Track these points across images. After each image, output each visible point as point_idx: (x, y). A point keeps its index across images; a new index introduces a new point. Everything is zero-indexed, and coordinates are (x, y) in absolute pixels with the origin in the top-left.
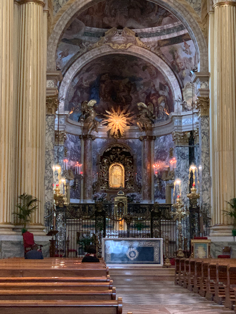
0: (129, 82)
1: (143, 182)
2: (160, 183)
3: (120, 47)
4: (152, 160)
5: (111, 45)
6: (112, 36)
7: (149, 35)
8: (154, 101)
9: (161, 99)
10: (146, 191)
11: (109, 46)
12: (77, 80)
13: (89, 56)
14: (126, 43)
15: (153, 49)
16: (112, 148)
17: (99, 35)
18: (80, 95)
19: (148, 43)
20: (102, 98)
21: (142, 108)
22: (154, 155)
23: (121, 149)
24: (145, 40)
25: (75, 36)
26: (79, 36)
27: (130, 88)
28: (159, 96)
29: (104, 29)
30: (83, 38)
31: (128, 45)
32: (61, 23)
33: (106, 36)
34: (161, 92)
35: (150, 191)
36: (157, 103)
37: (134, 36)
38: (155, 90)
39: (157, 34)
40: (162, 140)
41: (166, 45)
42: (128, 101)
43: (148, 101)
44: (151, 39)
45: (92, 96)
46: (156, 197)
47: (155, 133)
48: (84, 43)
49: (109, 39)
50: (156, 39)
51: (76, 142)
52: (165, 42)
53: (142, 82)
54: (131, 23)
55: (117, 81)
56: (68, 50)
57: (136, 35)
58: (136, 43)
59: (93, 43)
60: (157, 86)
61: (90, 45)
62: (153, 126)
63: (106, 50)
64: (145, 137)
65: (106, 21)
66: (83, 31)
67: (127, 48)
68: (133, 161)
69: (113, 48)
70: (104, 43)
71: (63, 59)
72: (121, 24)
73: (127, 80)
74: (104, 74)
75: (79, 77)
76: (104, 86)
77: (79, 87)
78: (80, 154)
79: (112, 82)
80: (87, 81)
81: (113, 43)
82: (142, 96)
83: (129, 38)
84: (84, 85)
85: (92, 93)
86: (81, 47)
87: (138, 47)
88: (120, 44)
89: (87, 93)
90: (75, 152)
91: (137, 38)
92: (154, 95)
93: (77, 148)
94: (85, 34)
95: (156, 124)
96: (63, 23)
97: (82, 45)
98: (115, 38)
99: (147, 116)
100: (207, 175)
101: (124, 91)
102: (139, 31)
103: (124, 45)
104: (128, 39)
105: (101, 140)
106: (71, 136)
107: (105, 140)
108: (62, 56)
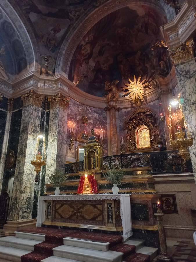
0: (141, 54)
27: (144, 60)
45: (114, 77)
48: (71, 13)
51: (100, 114)
55: (132, 58)
61: (77, 13)
68: (155, 120)
74: (119, 54)
77: (98, 70)
79: (128, 60)
80: (106, 65)
84: (104, 68)
85: (114, 75)
90: (100, 121)
93: (102, 119)
101: (140, 65)
105: (126, 109)
106: (93, 109)
107: (129, 109)
108: (55, 32)
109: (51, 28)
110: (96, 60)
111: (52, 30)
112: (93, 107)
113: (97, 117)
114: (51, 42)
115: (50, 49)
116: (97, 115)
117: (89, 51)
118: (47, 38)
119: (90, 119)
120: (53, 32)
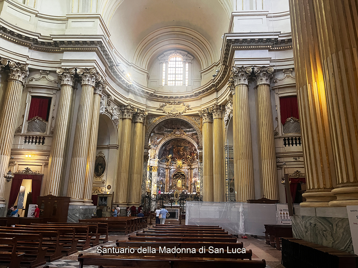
1: (189, 185)
2: (195, 186)
3: (178, 136)
4: (192, 177)
5: (175, 135)
7: (189, 131)
8: (193, 155)
9: (195, 154)
10: (189, 189)
12: (164, 148)
13: (167, 139)
15: (190, 137)
16: (178, 173)
17: (170, 132)
19: (189, 134)
20: (174, 154)
21: (189, 157)
22: (193, 175)
23: (181, 173)
24: (187, 133)
25: (162, 132)
26: (163, 132)
27: (184, 150)
28: (195, 153)
29: (172, 130)
30: (165, 133)
31: (181, 135)
32: (150, 129)
33: (173, 132)
34: (195, 152)
35: (191, 189)
36: (194, 155)
38: (193, 151)
39: (191, 131)
40: (195, 170)
41: (194, 135)
42: (184, 155)
43: (191, 155)
44: (189, 133)
45: (170, 153)
46: (193, 191)
47: (193, 167)
49: (175, 133)
50: (191, 133)
51: (163, 171)
52: (194, 134)
53: (188, 148)
54: (182, 127)
55: (179, 148)
56: (159, 137)
57: (184, 132)
58: (184, 135)
59: (169, 135)
60: (194, 150)
62: (192, 164)
63: (173, 137)
64: (189, 169)
65: (173, 126)
66: (165, 130)
68: (185, 177)
70: (173, 134)
72: (179, 127)
73: (183, 147)
77: (165, 150)
78: (165, 175)
80: (168, 148)
82: (188, 153)
83: (182, 132)
89: (168, 152)
90: (163, 174)
92: (193, 153)
94: (166, 131)
95: (193, 164)
96: (151, 129)
97: (165, 135)
98: (177, 132)
99: (190, 161)
100: (202, 185)
101: (182, 151)
102: (185, 130)
106: (161, 168)
107: (175, 169)
108: (157, 139)
115: (154, 146)
118: (154, 141)
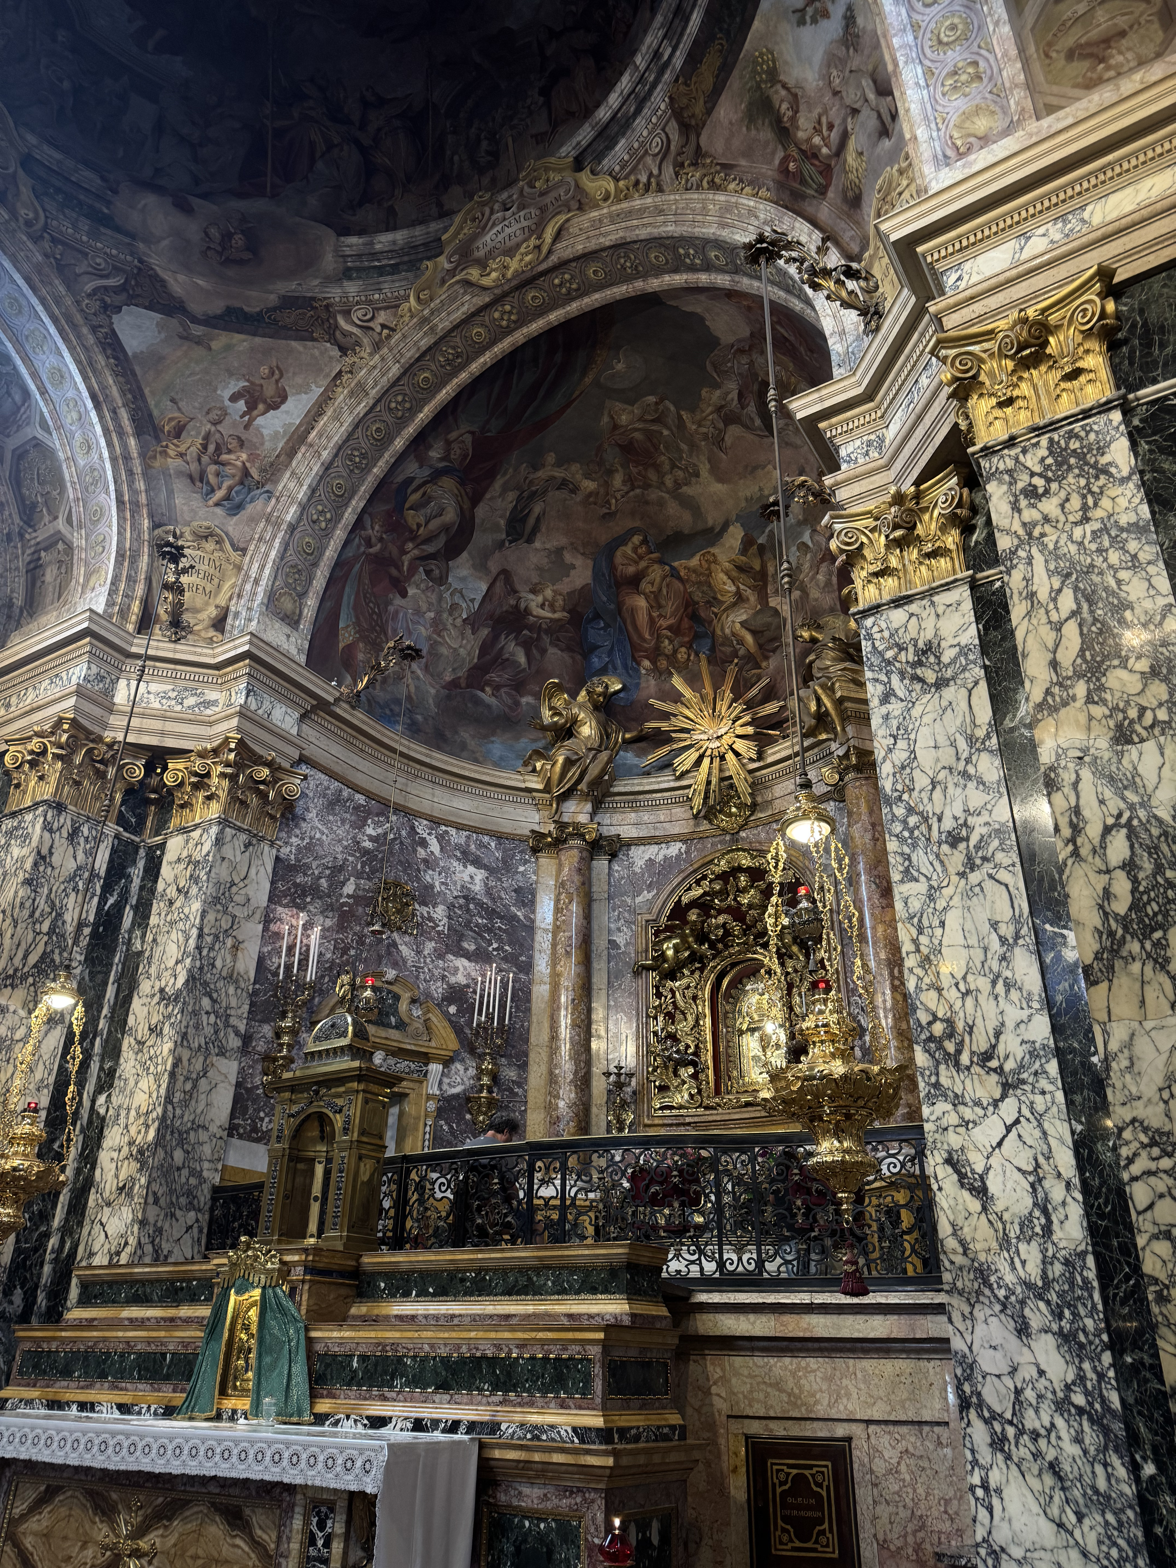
0: (748, 543)
3: (514, 265)
5: (475, 274)
6: (474, 237)
11: (467, 283)
14: (538, 229)
15: (667, 177)
16: (713, 882)
17: (408, 263)
18: (522, 659)
19: (635, 159)
20: (646, 663)
24: (619, 151)
25: (286, 290)
26: (310, 287)
29: (434, 226)
31: (549, 234)
33: (448, 250)
37: (569, 177)
42: (770, 639)
48: (347, 313)
49: (465, 256)
51: (498, 870)
55: (694, 562)
57: (578, 165)
58: (581, 203)
61: (382, 317)
67: (545, 250)
69: (486, 281)
70: (443, 282)
71: (260, 421)
74: (622, 540)
75: (481, 566)
76: (641, 603)
79: (674, 573)
80: (549, 593)
81: (482, 264)
83: (548, 199)
84: (538, 611)
85: (594, 648)
86: (344, 350)
87: (595, 214)
88: (510, 252)
89: (569, 649)
91: (584, 177)
93: (508, 898)
97: (345, 334)
98: (487, 238)
101: (740, 599)
102: (586, 137)
103: (533, 242)
104: (543, 209)
105: (654, 849)
106: (457, 837)
107: (675, 849)
108: (251, 406)
109: (236, 385)
110: (494, 566)
111: (234, 398)
112: (460, 827)
113: (477, 887)
114: (224, 457)
115: (219, 494)
116: (480, 875)
117: (450, 515)
118: (207, 437)
119: (427, 896)
120: (241, 405)
